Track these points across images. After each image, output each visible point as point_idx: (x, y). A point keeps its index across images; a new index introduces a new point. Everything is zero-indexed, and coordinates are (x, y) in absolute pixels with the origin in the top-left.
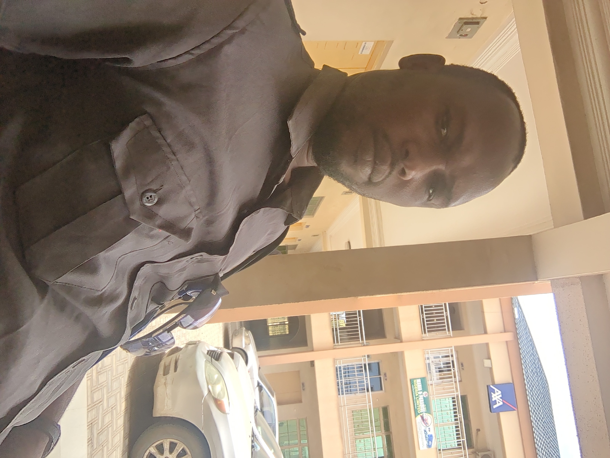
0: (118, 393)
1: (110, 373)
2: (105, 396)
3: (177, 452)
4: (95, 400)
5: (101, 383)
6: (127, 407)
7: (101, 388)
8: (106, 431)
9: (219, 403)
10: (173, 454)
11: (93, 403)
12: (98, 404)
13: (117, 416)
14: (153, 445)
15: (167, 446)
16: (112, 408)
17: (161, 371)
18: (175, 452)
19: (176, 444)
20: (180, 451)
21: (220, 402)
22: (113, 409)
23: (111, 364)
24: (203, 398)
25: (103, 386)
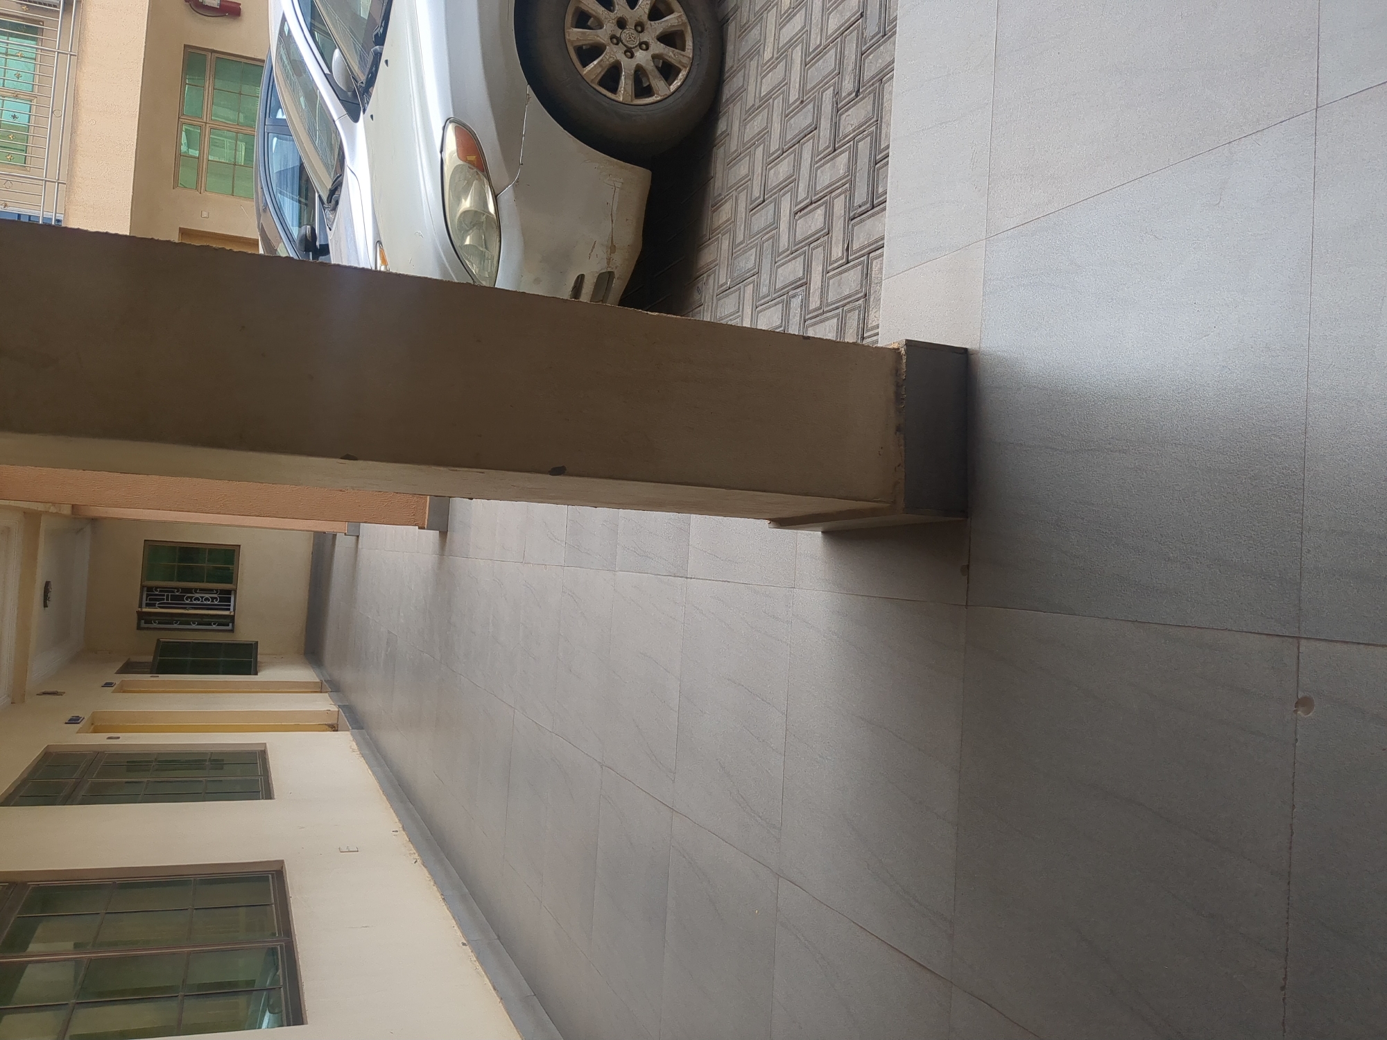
0: (741, 243)
1: (764, 290)
2: (784, 226)
3: (602, 60)
4: (820, 212)
5: (794, 258)
6: (714, 211)
7: (795, 245)
8: (788, 138)
9: (473, 158)
10: (612, 60)
11: (825, 202)
12: (811, 203)
13: (749, 182)
14: (659, 98)
15: (626, 85)
16: (764, 201)
17: (618, 286)
18: (608, 63)
19: (602, 83)
20: (595, 62)
21: (470, 158)
22: (762, 199)
23: (759, 312)
24: (517, 182)
25: (789, 252)
